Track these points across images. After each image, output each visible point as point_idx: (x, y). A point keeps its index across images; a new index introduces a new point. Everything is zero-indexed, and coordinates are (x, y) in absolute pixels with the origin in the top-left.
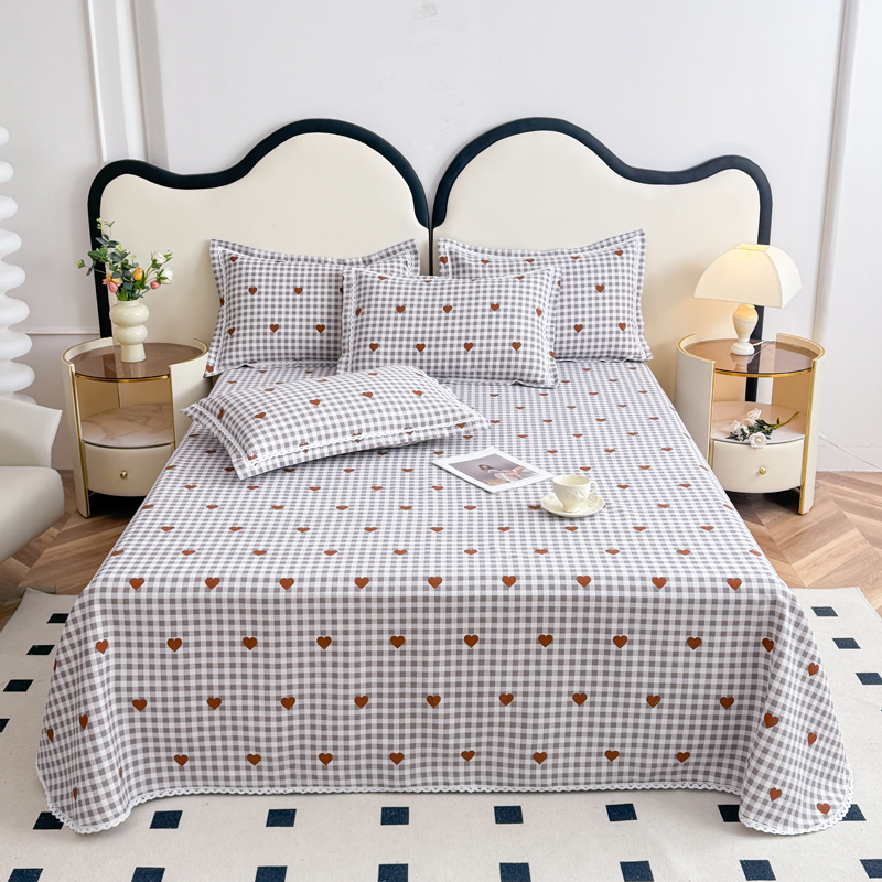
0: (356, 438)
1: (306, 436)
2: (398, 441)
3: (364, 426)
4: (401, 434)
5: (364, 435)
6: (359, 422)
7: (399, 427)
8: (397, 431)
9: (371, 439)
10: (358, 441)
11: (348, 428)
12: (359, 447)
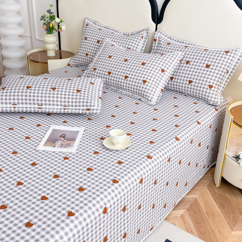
0: (40, 107)
1: (16, 101)
2: (58, 111)
3: (44, 102)
4: (61, 109)
5: (44, 106)
6: (42, 100)
7: (61, 105)
8: (59, 107)
9: (46, 108)
10: (40, 108)
11: (36, 102)
12: (40, 110)
